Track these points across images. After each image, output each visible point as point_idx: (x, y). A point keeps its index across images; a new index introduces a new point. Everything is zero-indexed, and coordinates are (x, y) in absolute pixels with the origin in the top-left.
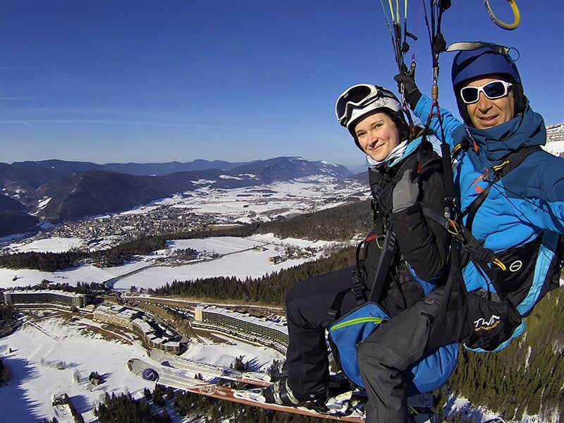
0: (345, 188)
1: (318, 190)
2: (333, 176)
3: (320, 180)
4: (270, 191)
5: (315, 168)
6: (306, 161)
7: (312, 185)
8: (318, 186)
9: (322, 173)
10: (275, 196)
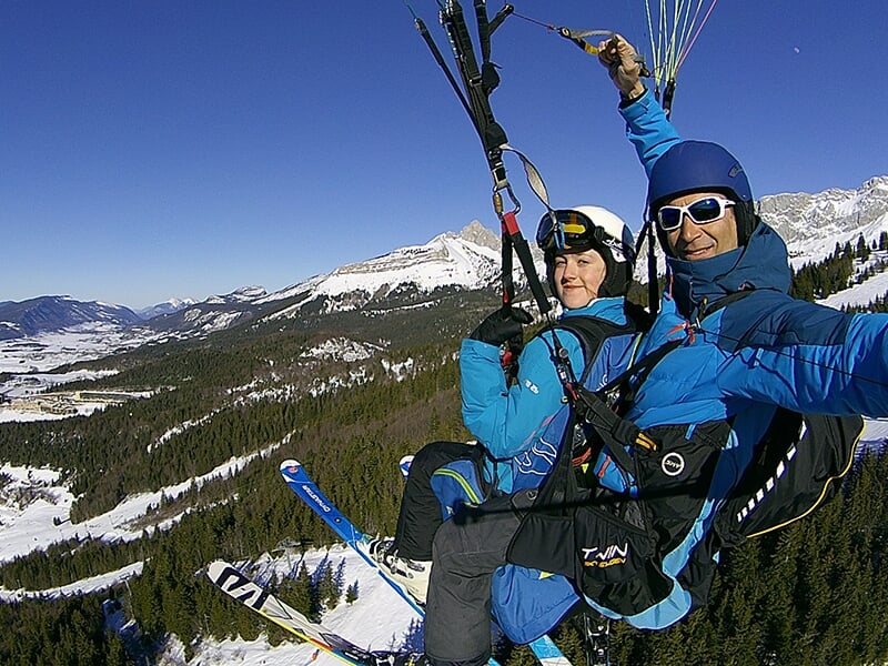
0: (134, 337)
1: (99, 341)
2: (114, 323)
3: (98, 329)
4: (39, 345)
5: (90, 311)
6: (76, 302)
7: (89, 336)
8: (99, 337)
9: (100, 319)
10: (47, 350)
